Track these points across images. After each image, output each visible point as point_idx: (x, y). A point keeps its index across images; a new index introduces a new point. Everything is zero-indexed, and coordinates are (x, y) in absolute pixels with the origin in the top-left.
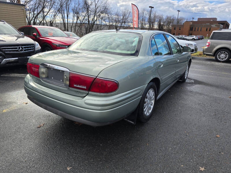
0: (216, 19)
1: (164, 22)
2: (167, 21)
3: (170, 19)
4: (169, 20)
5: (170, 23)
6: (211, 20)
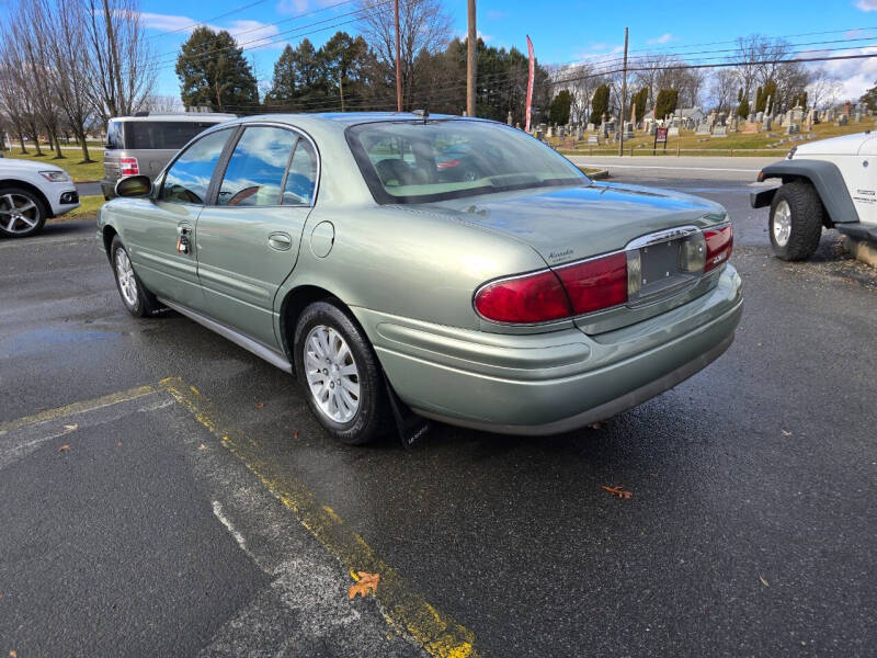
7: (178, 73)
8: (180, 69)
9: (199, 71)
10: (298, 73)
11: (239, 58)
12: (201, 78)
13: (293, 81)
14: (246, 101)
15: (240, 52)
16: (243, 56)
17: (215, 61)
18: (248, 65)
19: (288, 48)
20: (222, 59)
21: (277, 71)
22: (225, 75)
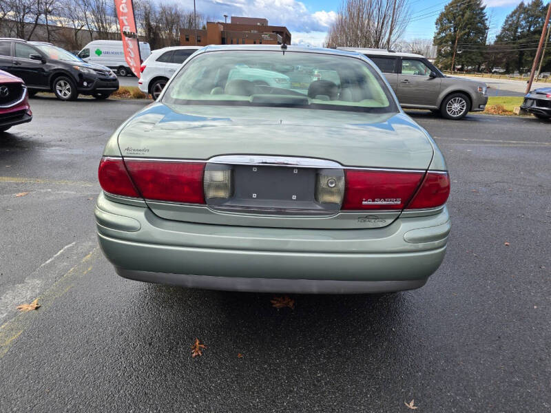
0: (265, 21)
1: (158, 21)
2: (164, 19)
3: (171, 15)
4: (169, 18)
5: (173, 23)
6: (259, 24)
7: (436, 24)
8: (439, 22)
9: (451, 23)
10: (523, 23)
11: (481, 13)
12: (451, 27)
13: (517, 28)
14: (476, 42)
15: (483, 9)
16: (484, 11)
17: (463, 15)
18: (486, 17)
19: (522, 4)
20: (468, 14)
21: (506, 21)
22: (467, 24)
